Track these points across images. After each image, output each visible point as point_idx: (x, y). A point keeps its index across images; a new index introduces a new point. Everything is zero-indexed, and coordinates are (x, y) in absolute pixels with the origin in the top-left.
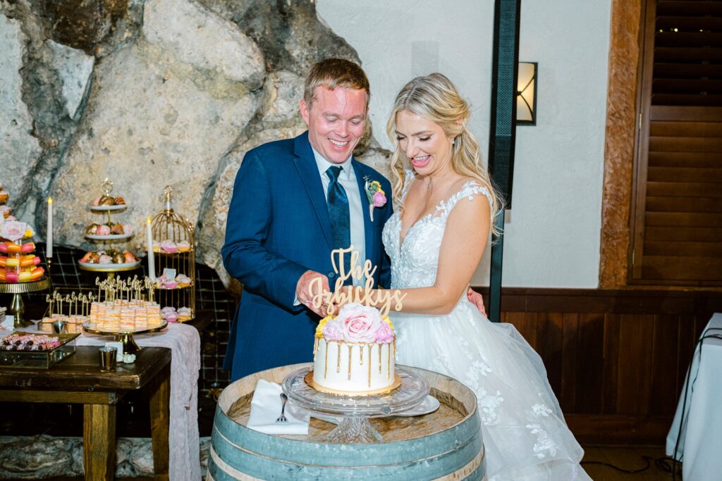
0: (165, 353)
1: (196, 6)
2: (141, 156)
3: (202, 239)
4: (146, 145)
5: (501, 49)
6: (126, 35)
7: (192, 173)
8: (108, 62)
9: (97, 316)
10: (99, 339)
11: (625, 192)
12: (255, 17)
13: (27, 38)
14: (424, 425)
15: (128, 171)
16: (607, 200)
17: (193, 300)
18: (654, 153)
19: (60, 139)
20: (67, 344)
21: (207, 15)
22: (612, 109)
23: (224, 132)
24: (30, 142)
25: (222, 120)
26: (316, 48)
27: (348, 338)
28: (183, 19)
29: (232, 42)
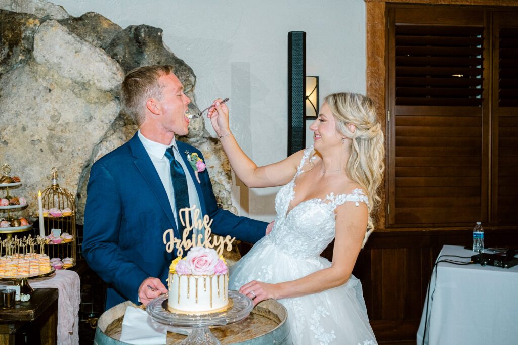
1: (74, 37)
2: (33, 147)
3: (80, 206)
4: (36, 138)
5: (293, 67)
6: (20, 58)
7: (72, 158)
8: (6, 78)
12: (118, 45)
14: (250, 332)
15: (22, 157)
17: (74, 252)
18: (399, 137)
21: (82, 44)
23: (96, 128)
25: (95, 118)
27: (194, 272)
28: (64, 46)
29: (101, 63)
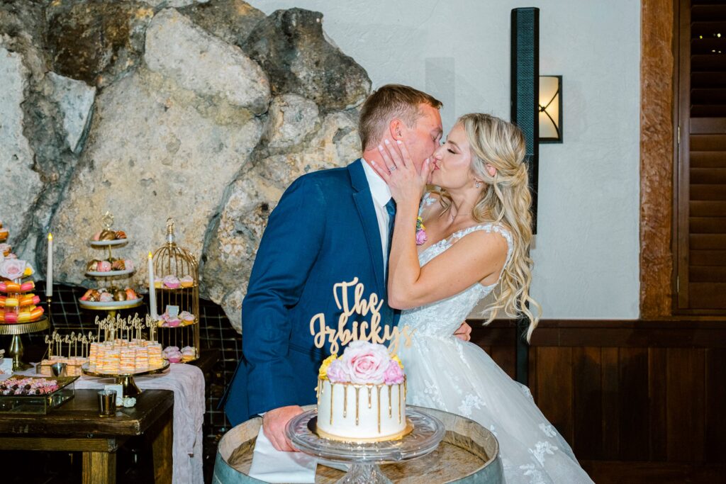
0: (167, 396)
1: (198, 31)
2: (143, 188)
3: (207, 274)
4: (147, 176)
5: (519, 63)
6: (128, 64)
7: (195, 204)
8: (109, 92)
9: (97, 358)
10: (99, 382)
11: (666, 213)
12: (259, 39)
13: (28, 71)
15: (129, 203)
16: (645, 222)
17: (197, 338)
18: (696, 169)
19: (61, 172)
20: (66, 388)
21: (209, 40)
22: (646, 123)
23: (229, 160)
24: (30, 177)
25: (226, 147)
26: (323, 69)
27: (354, 379)
28: (186, 45)
29: (236, 67)
